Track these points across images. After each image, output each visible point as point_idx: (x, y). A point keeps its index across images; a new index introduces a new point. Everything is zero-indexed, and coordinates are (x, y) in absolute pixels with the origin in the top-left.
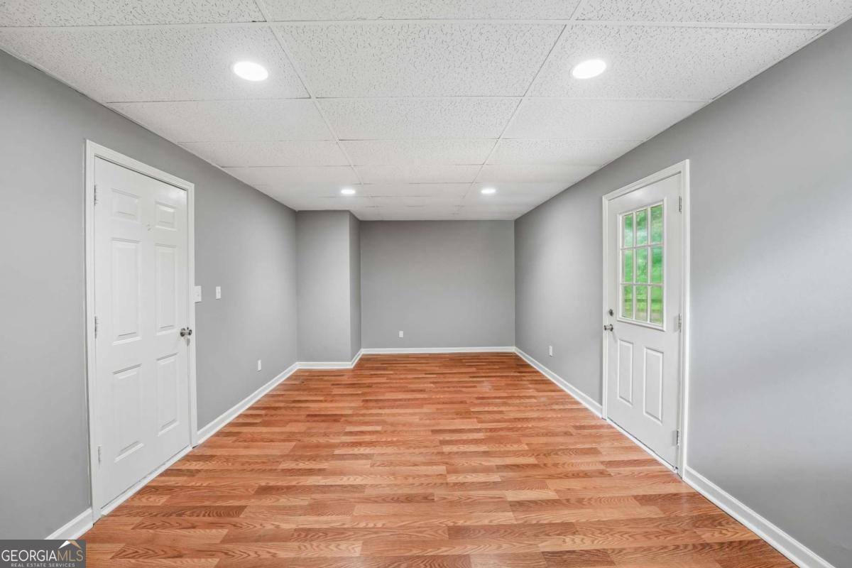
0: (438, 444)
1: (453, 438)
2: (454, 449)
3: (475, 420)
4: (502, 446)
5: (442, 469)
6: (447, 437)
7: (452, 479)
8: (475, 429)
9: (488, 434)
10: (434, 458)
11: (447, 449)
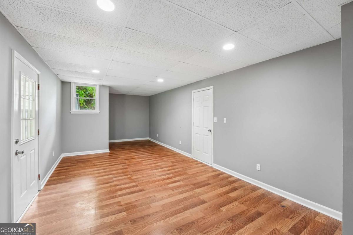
0: (138, 185)
1: (132, 189)
2: (131, 185)
3: (122, 203)
4: (110, 190)
5: (133, 178)
6: (135, 189)
7: (128, 176)
8: (122, 196)
9: (115, 195)
10: (137, 180)
11: (134, 184)
